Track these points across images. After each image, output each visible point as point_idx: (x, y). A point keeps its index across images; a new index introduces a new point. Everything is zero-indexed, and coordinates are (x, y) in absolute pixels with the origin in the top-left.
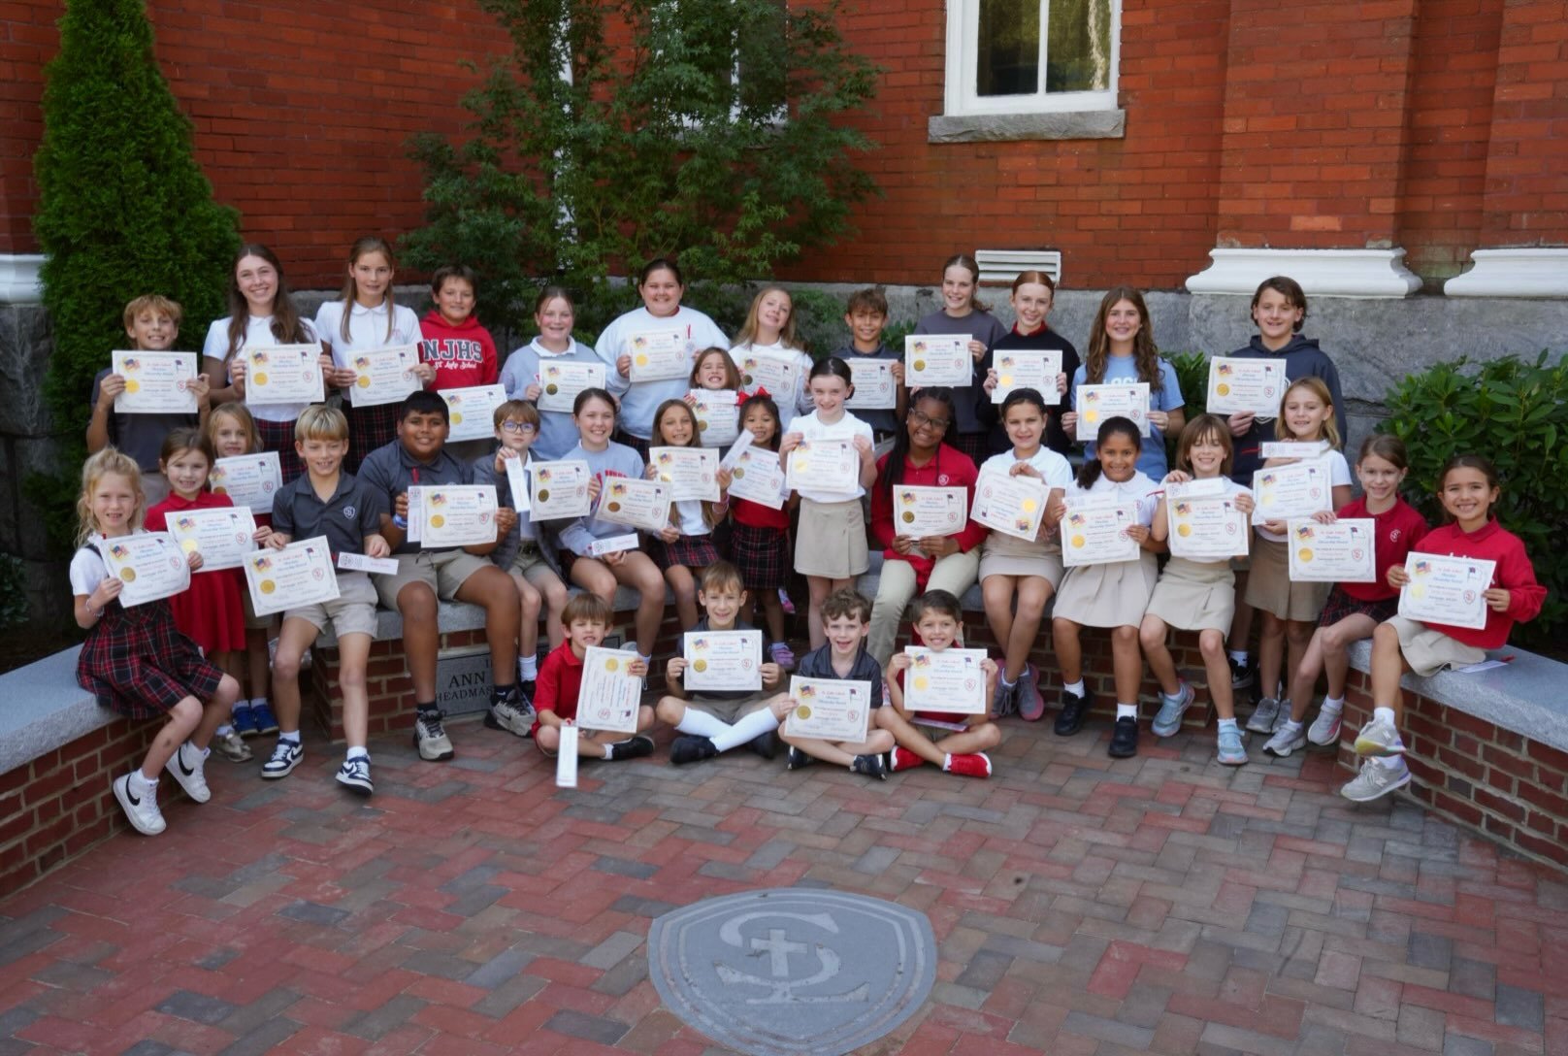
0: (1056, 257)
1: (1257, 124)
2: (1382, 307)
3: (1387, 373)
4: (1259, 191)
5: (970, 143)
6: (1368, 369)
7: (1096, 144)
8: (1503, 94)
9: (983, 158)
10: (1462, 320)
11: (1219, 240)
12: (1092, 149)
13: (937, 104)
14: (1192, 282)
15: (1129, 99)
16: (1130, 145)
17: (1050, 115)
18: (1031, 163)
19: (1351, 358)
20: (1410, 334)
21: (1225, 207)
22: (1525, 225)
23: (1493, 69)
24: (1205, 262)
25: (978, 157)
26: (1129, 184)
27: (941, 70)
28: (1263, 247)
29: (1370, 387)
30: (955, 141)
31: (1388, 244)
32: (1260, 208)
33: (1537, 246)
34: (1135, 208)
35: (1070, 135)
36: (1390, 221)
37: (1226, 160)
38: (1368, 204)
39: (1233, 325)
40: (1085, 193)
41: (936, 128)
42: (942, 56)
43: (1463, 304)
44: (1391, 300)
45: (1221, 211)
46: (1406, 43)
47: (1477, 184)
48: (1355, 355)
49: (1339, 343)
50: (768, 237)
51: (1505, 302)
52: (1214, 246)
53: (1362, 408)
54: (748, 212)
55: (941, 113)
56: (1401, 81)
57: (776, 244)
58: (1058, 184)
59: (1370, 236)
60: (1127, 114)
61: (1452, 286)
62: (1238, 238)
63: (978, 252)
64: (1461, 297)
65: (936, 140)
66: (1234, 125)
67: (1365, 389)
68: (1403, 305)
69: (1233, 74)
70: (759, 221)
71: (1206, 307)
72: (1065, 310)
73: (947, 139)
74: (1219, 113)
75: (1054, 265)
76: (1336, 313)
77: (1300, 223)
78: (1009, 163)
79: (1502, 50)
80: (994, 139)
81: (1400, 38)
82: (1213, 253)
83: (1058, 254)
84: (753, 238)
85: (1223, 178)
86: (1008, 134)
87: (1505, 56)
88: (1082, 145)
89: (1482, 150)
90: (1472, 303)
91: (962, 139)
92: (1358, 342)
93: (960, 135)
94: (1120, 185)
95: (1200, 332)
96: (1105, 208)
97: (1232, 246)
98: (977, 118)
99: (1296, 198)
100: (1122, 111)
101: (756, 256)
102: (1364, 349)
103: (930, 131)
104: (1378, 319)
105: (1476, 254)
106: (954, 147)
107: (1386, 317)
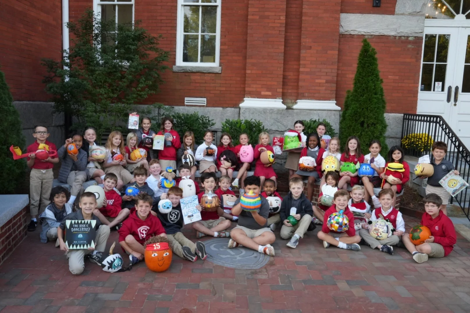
0: (205, 99)
1: (254, 72)
2: (281, 111)
3: (283, 125)
4: (255, 86)
5: (183, 72)
6: (279, 124)
7: (214, 74)
8: (301, 69)
9: (186, 76)
10: (297, 114)
11: (246, 96)
12: (213, 75)
13: (174, 63)
14: (241, 105)
15: (222, 65)
16: (222, 75)
17: (204, 67)
18: (199, 78)
19: (276, 122)
20: (288, 117)
21: (247, 89)
22: (306, 95)
23: (299, 65)
24: (243, 101)
25: (185, 76)
26: (223, 84)
27: (175, 55)
28: (255, 98)
29: (280, 128)
30: (180, 71)
31: (281, 98)
32: (254, 90)
33: (309, 100)
34: (224, 89)
35: (209, 72)
36: (281, 93)
37: (247, 79)
38: (277, 90)
39: (251, 115)
40: (212, 85)
41: (175, 68)
42: (175, 51)
43: (297, 111)
44: (283, 110)
45: (246, 90)
46: (283, 58)
47: (297, 87)
48: (277, 121)
49: (273, 119)
50: (147, 89)
51: (305, 111)
52: (245, 98)
53: (278, 132)
54: (142, 83)
55: (175, 65)
56: (282, 65)
57: (149, 91)
58: (205, 83)
59: (277, 96)
60: (222, 68)
61: (295, 107)
62: (250, 96)
63: (185, 98)
64: (296, 109)
65: (175, 71)
66: (248, 72)
67: (279, 128)
68: (286, 111)
69: (248, 61)
70: (145, 85)
71: (244, 111)
72: (208, 112)
73: (178, 71)
74: (245, 69)
75: (205, 101)
76: (272, 112)
77: (263, 93)
78: (193, 77)
79: (301, 61)
80: (190, 72)
81: (282, 57)
82: (244, 99)
83: (206, 99)
84: (143, 89)
85: (246, 83)
86: (193, 71)
87: (301, 62)
88: (211, 75)
89: (297, 80)
90: (299, 111)
91: (181, 71)
92: (277, 118)
93: (181, 70)
94: (220, 84)
95: (243, 116)
96: (217, 88)
97: (248, 98)
98: (186, 66)
99: (262, 88)
100: (221, 67)
101: (143, 94)
102: (278, 120)
103: (173, 69)
104: (281, 114)
105: (298, 101)
106: (179, 73)
107: (283, 113)
